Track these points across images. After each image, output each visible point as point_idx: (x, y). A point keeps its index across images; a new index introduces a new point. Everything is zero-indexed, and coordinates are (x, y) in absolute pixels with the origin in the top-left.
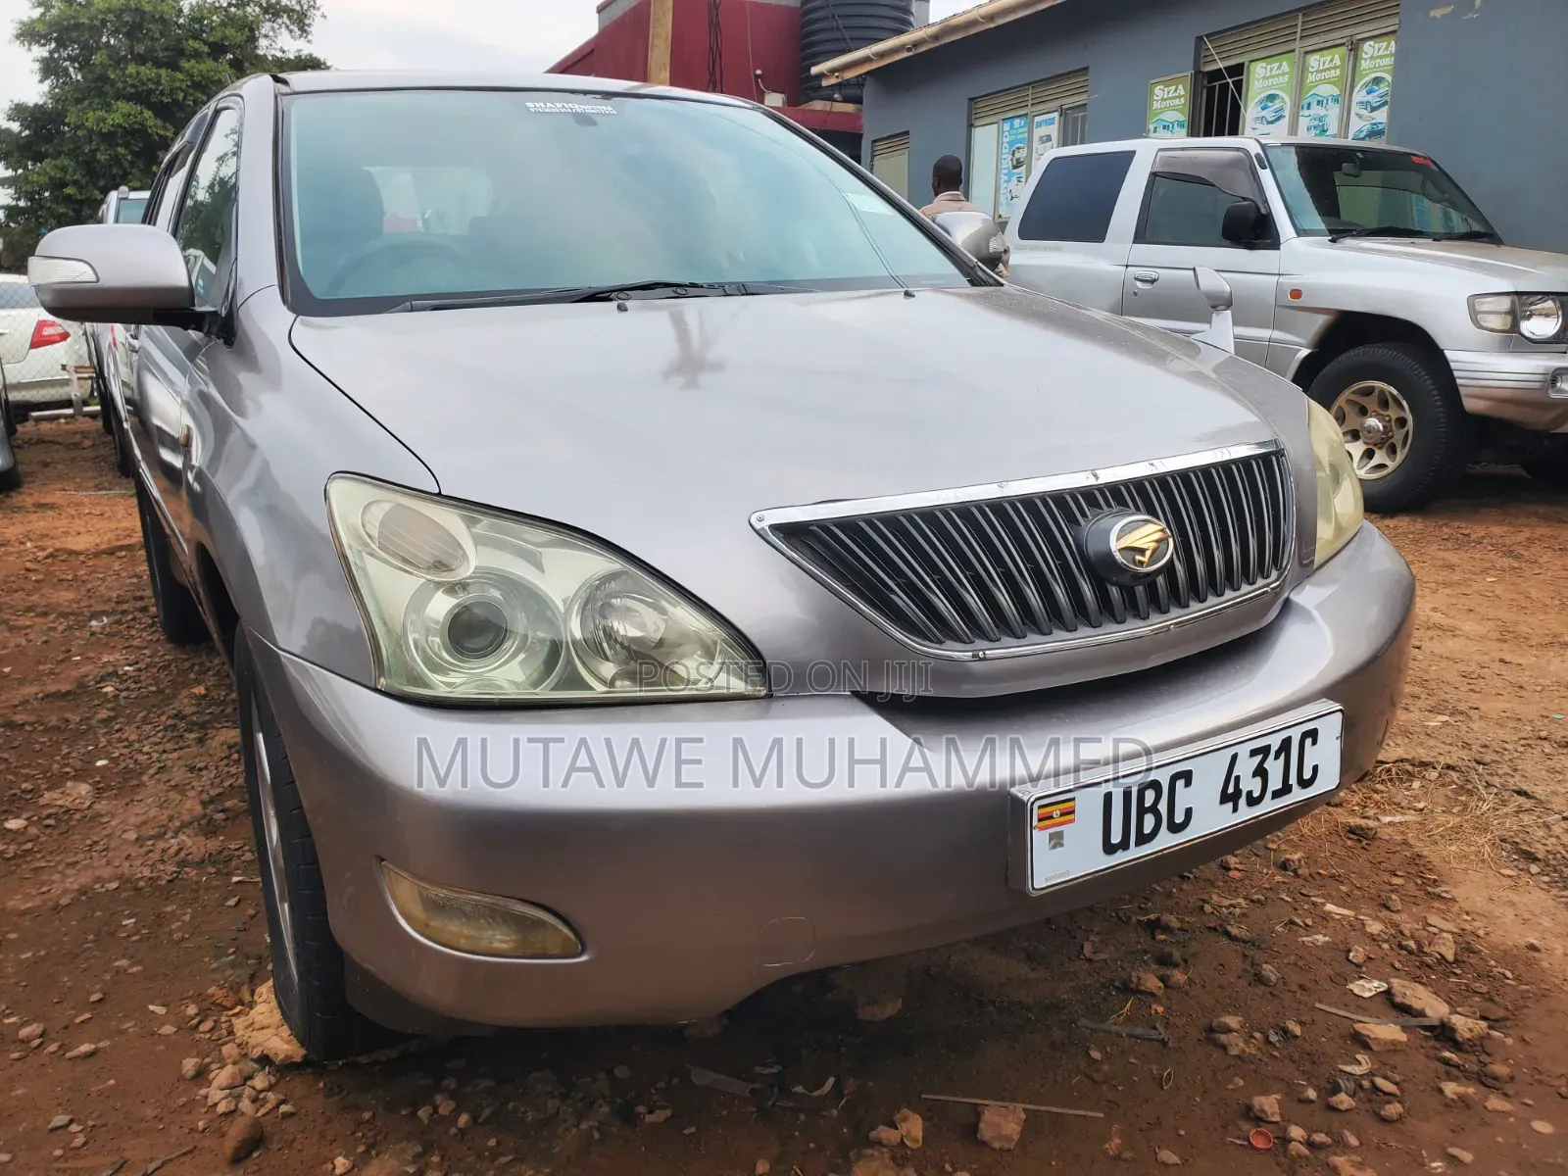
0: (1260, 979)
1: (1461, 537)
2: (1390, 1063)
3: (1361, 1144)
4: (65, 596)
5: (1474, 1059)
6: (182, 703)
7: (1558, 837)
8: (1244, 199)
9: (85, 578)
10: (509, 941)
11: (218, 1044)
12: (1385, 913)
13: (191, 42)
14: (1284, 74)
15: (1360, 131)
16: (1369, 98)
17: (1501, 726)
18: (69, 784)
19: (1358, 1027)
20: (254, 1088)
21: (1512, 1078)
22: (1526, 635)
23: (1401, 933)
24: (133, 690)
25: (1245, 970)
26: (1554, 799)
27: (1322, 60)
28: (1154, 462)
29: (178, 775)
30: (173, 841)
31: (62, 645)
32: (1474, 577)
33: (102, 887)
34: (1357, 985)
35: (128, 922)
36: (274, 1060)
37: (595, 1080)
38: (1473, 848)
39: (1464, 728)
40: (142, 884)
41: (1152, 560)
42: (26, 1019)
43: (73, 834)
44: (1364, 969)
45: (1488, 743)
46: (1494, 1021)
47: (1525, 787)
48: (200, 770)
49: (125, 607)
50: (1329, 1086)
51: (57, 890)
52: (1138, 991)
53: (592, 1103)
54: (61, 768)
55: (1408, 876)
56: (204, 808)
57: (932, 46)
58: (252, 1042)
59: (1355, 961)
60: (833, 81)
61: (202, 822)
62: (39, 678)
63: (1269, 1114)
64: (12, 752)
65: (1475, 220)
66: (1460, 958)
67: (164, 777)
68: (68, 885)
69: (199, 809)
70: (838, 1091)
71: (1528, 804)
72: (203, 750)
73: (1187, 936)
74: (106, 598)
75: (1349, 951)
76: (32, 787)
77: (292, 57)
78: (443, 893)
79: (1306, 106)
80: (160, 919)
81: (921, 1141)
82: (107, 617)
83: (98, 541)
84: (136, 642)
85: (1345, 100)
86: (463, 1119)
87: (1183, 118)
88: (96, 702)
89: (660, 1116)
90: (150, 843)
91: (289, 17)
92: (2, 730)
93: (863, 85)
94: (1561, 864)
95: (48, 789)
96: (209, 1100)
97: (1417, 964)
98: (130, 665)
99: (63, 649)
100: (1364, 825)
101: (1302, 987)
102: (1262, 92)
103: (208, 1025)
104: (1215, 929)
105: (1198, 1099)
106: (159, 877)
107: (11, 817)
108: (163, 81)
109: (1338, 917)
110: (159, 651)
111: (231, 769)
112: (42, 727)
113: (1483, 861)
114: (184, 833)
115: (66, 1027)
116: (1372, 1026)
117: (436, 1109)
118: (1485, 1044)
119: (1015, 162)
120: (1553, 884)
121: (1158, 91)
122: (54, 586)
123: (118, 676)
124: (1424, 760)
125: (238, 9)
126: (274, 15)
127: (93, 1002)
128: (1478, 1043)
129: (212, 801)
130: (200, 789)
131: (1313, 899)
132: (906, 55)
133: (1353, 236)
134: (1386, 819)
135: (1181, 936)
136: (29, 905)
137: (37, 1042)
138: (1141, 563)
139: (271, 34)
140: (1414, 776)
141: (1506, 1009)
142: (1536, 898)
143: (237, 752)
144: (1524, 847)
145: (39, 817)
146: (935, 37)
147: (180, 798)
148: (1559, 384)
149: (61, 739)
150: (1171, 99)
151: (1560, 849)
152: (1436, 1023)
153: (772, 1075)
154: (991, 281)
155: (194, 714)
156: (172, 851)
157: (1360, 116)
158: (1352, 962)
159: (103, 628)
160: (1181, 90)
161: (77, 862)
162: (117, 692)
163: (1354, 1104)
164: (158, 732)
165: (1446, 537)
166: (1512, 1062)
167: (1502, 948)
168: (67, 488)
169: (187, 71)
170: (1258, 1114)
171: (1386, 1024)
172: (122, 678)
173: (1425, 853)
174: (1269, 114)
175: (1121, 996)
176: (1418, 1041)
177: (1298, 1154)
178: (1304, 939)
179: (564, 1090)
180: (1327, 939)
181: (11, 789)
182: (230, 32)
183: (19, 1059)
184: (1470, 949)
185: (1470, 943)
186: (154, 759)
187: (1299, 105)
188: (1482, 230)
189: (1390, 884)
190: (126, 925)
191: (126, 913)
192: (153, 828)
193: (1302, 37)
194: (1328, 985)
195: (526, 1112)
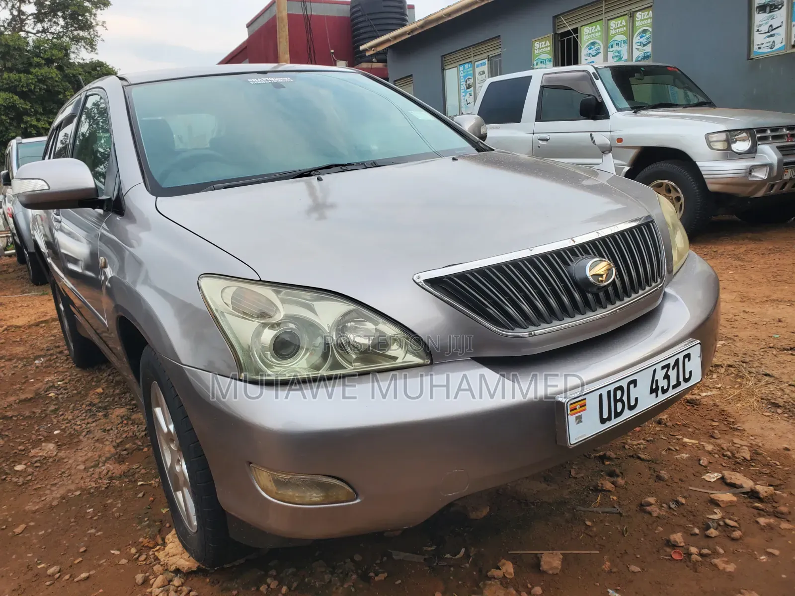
0: (659, 478)
1: (713, 253)
2: (731, 511)
3: (725, 552)
4: (19, 350)
5: (770, 505)
6: (91, 398)
7: (788, 395)
8: (589, 95)
9: (27, 339)
10: (320, 497)
11: (151, 566)
12: (712, 440)
13: (35, 59)
14: (598, 31)
15: (639, 57)
16: (642, 40)
17: (751, 343)
18: (43, 444)
19: (712, 496)
20: (174, 585)
21: (790, 512)
22: (754, 298)
23: (723, 449)
24: (64, 394)
25: (651, 475)
26: (783, 377)
27: (616, 23)
28: (598, 231)
29: (98, 434)
30: (103, 468)
31: (22, 375)
32: (723, 272)
33: (72, 494)
34: (707, 476)
35: (89, 510)
36: (182, 570)
37: (345, 563)
38: (748, 404)
39: (733, 346)
40: (92, 491)
41: (607, 280)
42: (49, 564)
43: (50, 470)
44: (708, 468)
45: (746, 352)
46: (776, 486)
47: (768, 372)
48: (108, 430)
49: (51, 352)
50: (704, 526)
51: (49, 498)
52: (602, 490)
53: (347, 574)
54: (37, 437)
55: (720, 420)
56: (116, 450)
57: (420, 31)
58: (170, 563)
59: (703, 465)
60: (371, 52)
61: (116, 457)
62: (14, 393)
63: (679, 542)
64: (10, 431)
65: (701, 96)
66: (753, 458)
67: (91, 436)
68: (54, 495)
69: (113, 450)
70: (467, 556)
71: (771, 380)
72: (108, 420)
73: (620, 461)
74: (41, 349)
75: (700, 460)
76: (24, 448)
77: (88, 62)
78: (285, 476)
79: (610, 46)
80: (106, 507)
81: (513, 574)
82: (43, 358)
83: (29, 320)
84: (60, 369)
85: (630, 42)
86: (284, 589)
87: (549, 57)
88: (47, 402)
89: (382, 577)
90: (92, 469)
91: (84, 42)
92: (1, 420)
93: (387, 53)
94: (792, 408)
95: (33, 448)
96: (153, 594)
97: (733, 463)
98: (60, 381)
99: (23, 376)
100: (694, 398)
101: (681, 480)
102: (588, 41)
103: (143, 557)
104: (632, 456)
105: (642, 539)
106: (100, 487)
107: (17, 464)
108: (23, 80)
109: (690, 444)
110: (74, 373)
111: (125, 428)
112: (22, 417)
113: (754, 410)
114: (108, 463)
115: (71, 566)
116: (719, 495)
117: (269, 586)
118: (774, 497)
119: (467, 86)
120: (790, 418)
121: (536, 45)
122: (11, 345)
123: (55, 388)
124: (717, 364)
125: (58, 40)
126: (76, 41)
127: (82, 552)
128: (770, 497)
129: (118, 445)
130: (111, 440)
131: (677, 437)
132: (408, 36)
133: (644, 109)
134: (704, 394)
135: (617, 462)
136: (37, 507)
137: (58, 575)
138: (602, 281)
139: (76, 51)
140: (713, 372)
141: (780, 479)
142: (782, 425)
143: (126, 420)
144: (773, 401)
145: (31, 463)
146: (422, 26)
147: (101, 445)
148: (753, 174)
149: (32, 423)
150: (543, 48)
151: (790, 400)
152: (749, 490)
153: (432, 550)
154: (487, 148)
155: (99, 402)
156: (105, 472)
157: (638, 49)
158: (702, 465)
159: (42, 364)
160: (548, 43)
161: (56, 484)
162: (57, 396)
163: (718, 533)
164: (83, 413)
165: (706, 253)
166: (788, 505)
167: (771, 451)
168: (6, 294)
169: (35, 74)
170: (673, 543)
171: (725, 493)
172: (58, 388)
173: (725, 409)
174: (593, 52)
175: (595, 494)
176: (742, 500)
177: (696, 560)
178: (676, 456)
179: (331, 569)
180: (687, 455)
181: (14, 450)
182: (55, 52)
183: (50, 585)
184: (758, 454)
185: (756, 450)
186: (83, 427)
187: (607, 45)
188: (706, 101)
189: (711, 426)
190: (89, 512)
191: (88, 506)
192: (92, 462)
193: (605, 13)
194: (692, 477)
195: (315, 582)
